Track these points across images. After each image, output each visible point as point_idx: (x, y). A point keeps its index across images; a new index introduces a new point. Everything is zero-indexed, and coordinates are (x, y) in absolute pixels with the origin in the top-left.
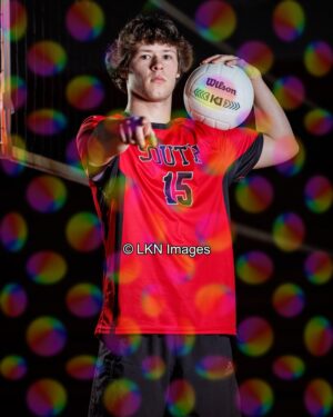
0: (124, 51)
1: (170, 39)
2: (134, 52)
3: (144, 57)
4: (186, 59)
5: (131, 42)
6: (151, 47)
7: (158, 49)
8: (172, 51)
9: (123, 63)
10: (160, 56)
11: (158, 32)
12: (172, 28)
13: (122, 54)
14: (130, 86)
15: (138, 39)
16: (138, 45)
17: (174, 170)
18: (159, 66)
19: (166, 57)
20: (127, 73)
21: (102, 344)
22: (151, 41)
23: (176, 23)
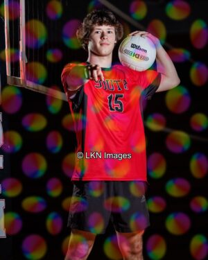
0: (86, 29)
1: (111, 23)
2: (92, 30)
3: (97, 32)
4: (120, 33)
5: (90, 24)
6: (101, 27)
7: (105, 28)
8: (112, 29)
9: (86, 35)
10: (105, 32)
11: (105, 19)
12: (112, 16)
13: (85, 31)
14: (90, 47)
15: (94, 23)
16: (94, 26)
17: (114, 93)
18: (105, 37)
19: (109, 32)
20: (88, 41)
21: (75, 186)
22: (101, 24)
23: (114, 14)
